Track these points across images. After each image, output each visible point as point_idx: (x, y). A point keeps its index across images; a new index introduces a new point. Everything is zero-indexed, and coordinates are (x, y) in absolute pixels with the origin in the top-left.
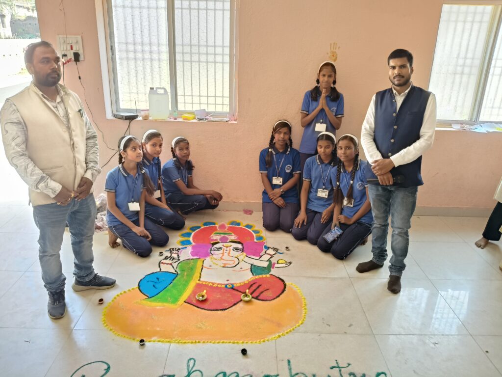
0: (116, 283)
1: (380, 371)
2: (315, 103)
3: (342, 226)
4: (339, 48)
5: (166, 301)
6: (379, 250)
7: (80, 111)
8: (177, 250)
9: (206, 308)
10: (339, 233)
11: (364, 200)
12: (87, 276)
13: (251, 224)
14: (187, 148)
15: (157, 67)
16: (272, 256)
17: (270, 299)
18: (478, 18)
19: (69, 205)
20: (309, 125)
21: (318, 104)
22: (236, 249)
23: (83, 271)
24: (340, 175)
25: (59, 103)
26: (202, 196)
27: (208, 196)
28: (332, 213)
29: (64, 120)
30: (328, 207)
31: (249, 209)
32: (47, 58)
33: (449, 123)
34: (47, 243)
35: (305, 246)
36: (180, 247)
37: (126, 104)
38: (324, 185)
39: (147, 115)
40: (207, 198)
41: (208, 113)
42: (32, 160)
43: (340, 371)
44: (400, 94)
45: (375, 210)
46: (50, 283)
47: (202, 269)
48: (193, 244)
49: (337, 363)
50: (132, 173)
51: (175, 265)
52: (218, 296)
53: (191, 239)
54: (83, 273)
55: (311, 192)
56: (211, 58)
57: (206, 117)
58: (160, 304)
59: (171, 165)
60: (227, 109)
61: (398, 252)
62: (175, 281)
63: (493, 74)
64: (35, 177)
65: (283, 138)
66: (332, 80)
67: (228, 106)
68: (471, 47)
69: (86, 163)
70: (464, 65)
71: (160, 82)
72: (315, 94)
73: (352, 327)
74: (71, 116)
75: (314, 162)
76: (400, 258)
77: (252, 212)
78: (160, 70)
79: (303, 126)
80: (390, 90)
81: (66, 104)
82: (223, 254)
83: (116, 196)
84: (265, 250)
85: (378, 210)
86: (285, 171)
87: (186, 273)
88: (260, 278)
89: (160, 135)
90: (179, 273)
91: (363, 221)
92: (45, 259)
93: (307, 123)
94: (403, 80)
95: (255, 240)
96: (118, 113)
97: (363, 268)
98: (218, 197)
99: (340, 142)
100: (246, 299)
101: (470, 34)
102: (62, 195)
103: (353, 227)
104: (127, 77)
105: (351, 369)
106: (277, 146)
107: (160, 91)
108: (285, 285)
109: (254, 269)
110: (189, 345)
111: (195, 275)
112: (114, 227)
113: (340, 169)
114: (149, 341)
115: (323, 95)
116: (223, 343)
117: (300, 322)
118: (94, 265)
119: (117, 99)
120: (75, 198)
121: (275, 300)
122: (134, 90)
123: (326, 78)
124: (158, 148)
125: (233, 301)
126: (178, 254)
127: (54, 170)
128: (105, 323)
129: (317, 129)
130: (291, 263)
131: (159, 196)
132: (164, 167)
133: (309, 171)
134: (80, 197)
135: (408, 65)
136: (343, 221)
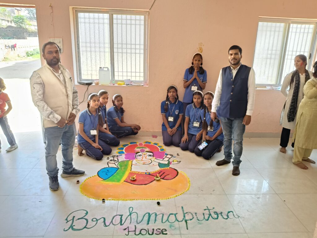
0: (85, 173)
1: (230, 211)
2: (191, 75)
3: (207, 141)
4: (204, 45)
5: (114, 181)
6: (228, 153)
7: (70, 78)
8: (117, 156)
9: (136, 184)
10: (206, 145)
11: (219, 127)
12: (70, 168)
13: (156, 142)
14: (122, 101)
15: (103, 56)
16: (170, 159)
17: (170, 179)
18: (277, 29)
19: (64, 127)
20: (188, 87)
21: (193, 76)
22: (150, 155)
23: (68, 165)
24: (205, 114)
25: (60, 74)
26: (129, 127)
27: (133, 127)
28: (202, 135)
29: (63, 83)
30: (199, 132)
31: (155, 135)
32: (51, 51)
33: (265, 86)
34: (51, 149)
35: (188, 153)
36: (118, 155)
37: (86, 76)
38: (197, 119)
39: (98, 82)
40: (132, 129)
41: (132, 81)
42: (46, 103)
43: (209, 211)
44: (234, 69)
45: (224, 131)
46: (51, 172)
47: (132, 165)
48: (126, 153)
49: (207, 208)
50: (94, 114)
51: (117, 164)
52: (142, 178)
53: (124, 151)
54: (67, 167)
55: (190, 124)
56: (133, 51)
57: (131, 84)
58: (111, 182)
59: (113, 110)
60: (142, 79)
61: (237, 153)
62: (117, 172)
63: (287, 59)
64: (48, 112)
65: (172, 95)
66: (200, 63)
67: (143, 77)
68: (275, 44)
69: (73, 106)
70: (271, 54)
71: (105, 64)
72: (191, 70)
73: (215, 191)
74: (66, 80)
75: (191, 107)
76: (238, 157)
77: (157, 136)
78: (105, 57)
79: (185, 88)
80: (229, 67)
81: (64, 74)
82: (143, 158)
83: (84, 126)
84: (165, 156)
85: (226, 131)
86: (175, 114)
87: (123, 168)
88: (164, 169)
89: (107, 93)
90: (119, 167)
91: (218, 138)
92: (49, 158)
93: (187, 86)
94: (236, 61)
95: (160, 151)
96: (81, 82)
97: (220, 164)
98: (138, 128)
99: (205, 96)
100: (157, 179)
101: (274, 37)
102: (61, 122)
103: (213, 142)
104: (86, 61)
105: (214, 210)
106: (170, 99)
107: (105, 69)
108: (178, 173)
109: (160, 165)
110: (129, 201)
111: (128, 168)
112: (82, 143)
113: (206, 110)
114: (107, 200)
115: (196, 71)
116: (147, 199)
117: (187, 189)
118: (73, 163)
119: (80, 73)
120: (67, 124)
121: (173, 179)
122: (90, 69)
123: (197, 62)
124: (106, 100)
125: (150, 180)
126: (117, 158)
127: (57, 109)
128: (82, 192)
129: (192, 89)
130: (180, 162)
131: (106, 127)
132: (108, 111)
133: (189, 112)
134: (69, 123)
135: (239, 53)
136: (208, 139)
